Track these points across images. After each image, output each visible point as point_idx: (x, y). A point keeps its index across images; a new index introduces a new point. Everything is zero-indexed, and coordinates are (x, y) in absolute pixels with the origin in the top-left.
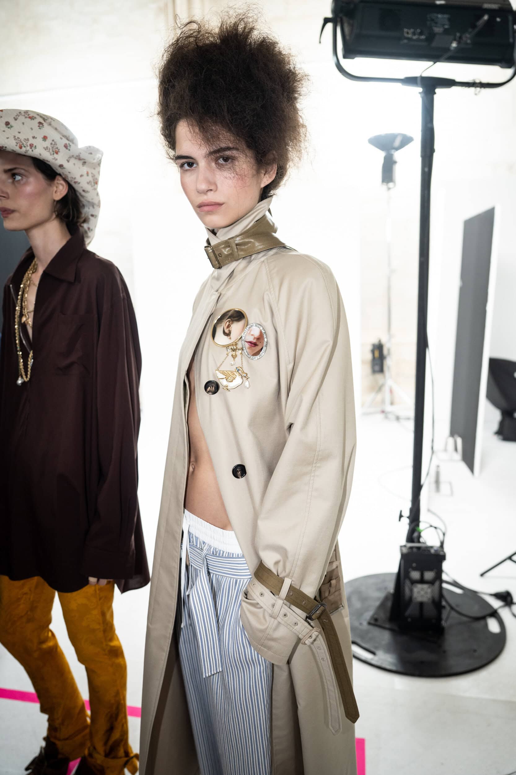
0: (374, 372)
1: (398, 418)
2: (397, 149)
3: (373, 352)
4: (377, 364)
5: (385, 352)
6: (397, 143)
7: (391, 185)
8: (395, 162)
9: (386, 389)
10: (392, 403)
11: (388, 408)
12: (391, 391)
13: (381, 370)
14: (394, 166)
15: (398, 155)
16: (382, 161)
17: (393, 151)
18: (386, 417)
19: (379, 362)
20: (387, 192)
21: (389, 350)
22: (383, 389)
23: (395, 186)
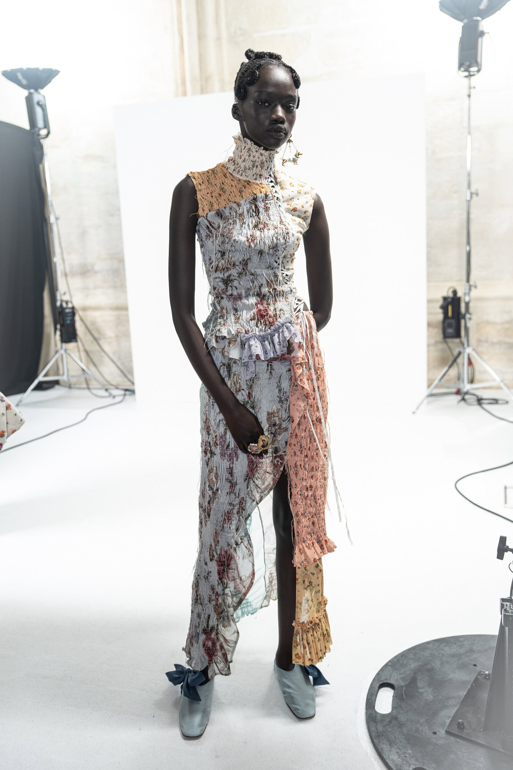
0: (446, 336)
1: (480, 401)
2: (485, 14)
3: (444, 308)
4: (450, 326)
5: (463, 308)
6: (484, 4)
7: (474, 69)
8: (482, 34)
9: (464, 359)
10: (472, 381)
11: (467, 387)
12: (470, 363)
13: (457, 335)
14: (480, 40)
15: (485, 24)
16: (459, 34)
17: (479, 18)
18: (463, 399)
19: (453, 322)
20: (466, 80)
21: (467, 304)
22: (459, 360)
23: (479, 71)
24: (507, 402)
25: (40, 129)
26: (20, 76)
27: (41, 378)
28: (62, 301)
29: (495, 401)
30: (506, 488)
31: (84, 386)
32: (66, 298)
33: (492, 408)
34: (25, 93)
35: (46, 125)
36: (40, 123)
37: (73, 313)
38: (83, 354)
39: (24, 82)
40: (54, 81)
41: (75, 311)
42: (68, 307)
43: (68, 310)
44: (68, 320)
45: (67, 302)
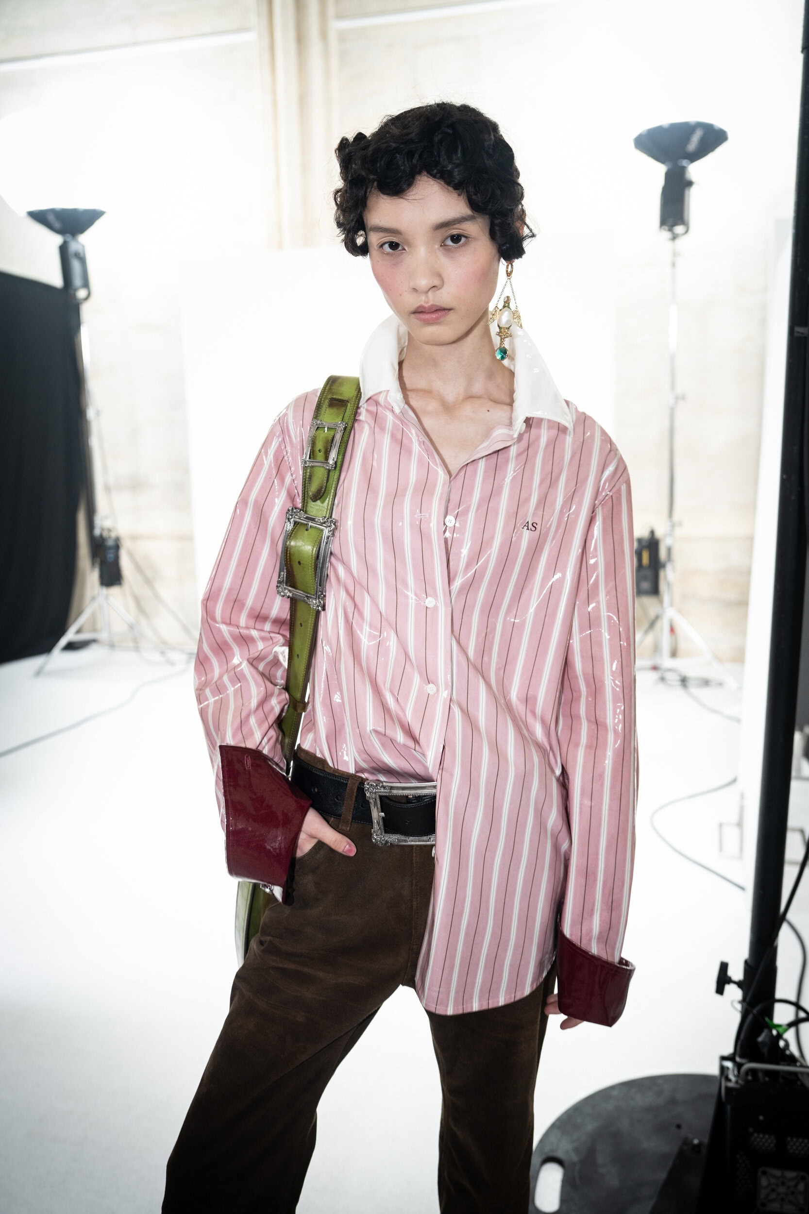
1: (684, 681)
2: (694, 157)
4: (645, 578)
5: (663, 554)
6: (693, 144)
7: (679, 229)
8: (690, 184)
9: (664, 624)
10: (674, 654)
11: (667, 662)
12: (672, 630)
13: (655, 591)
14: (687, 192)
15: (695, 170)
16: (660, 182)
17: (684, 163)
18: (663, 679)
19: (649, 573)
20: (670, 243)
21: (669, 550)
22: (658, 626)
23: (687, 232)
24: (720, 684)
25: (76, 290)
26: (50, 218)
27: (70, 636)
28: (102, 529)
29: (706, 683)
30: (721, 825)
31: (131, 644)
32: (107, 524)
33: (702, 693)
35: (86, 284)
36: (77, 280)
37: (117, 547)
38: (131, 603)
39: (57, 225)
41: (119, 544)
42: (110, 537)
43: (110, 543)
44: (110, 556)
45: (109, 530)
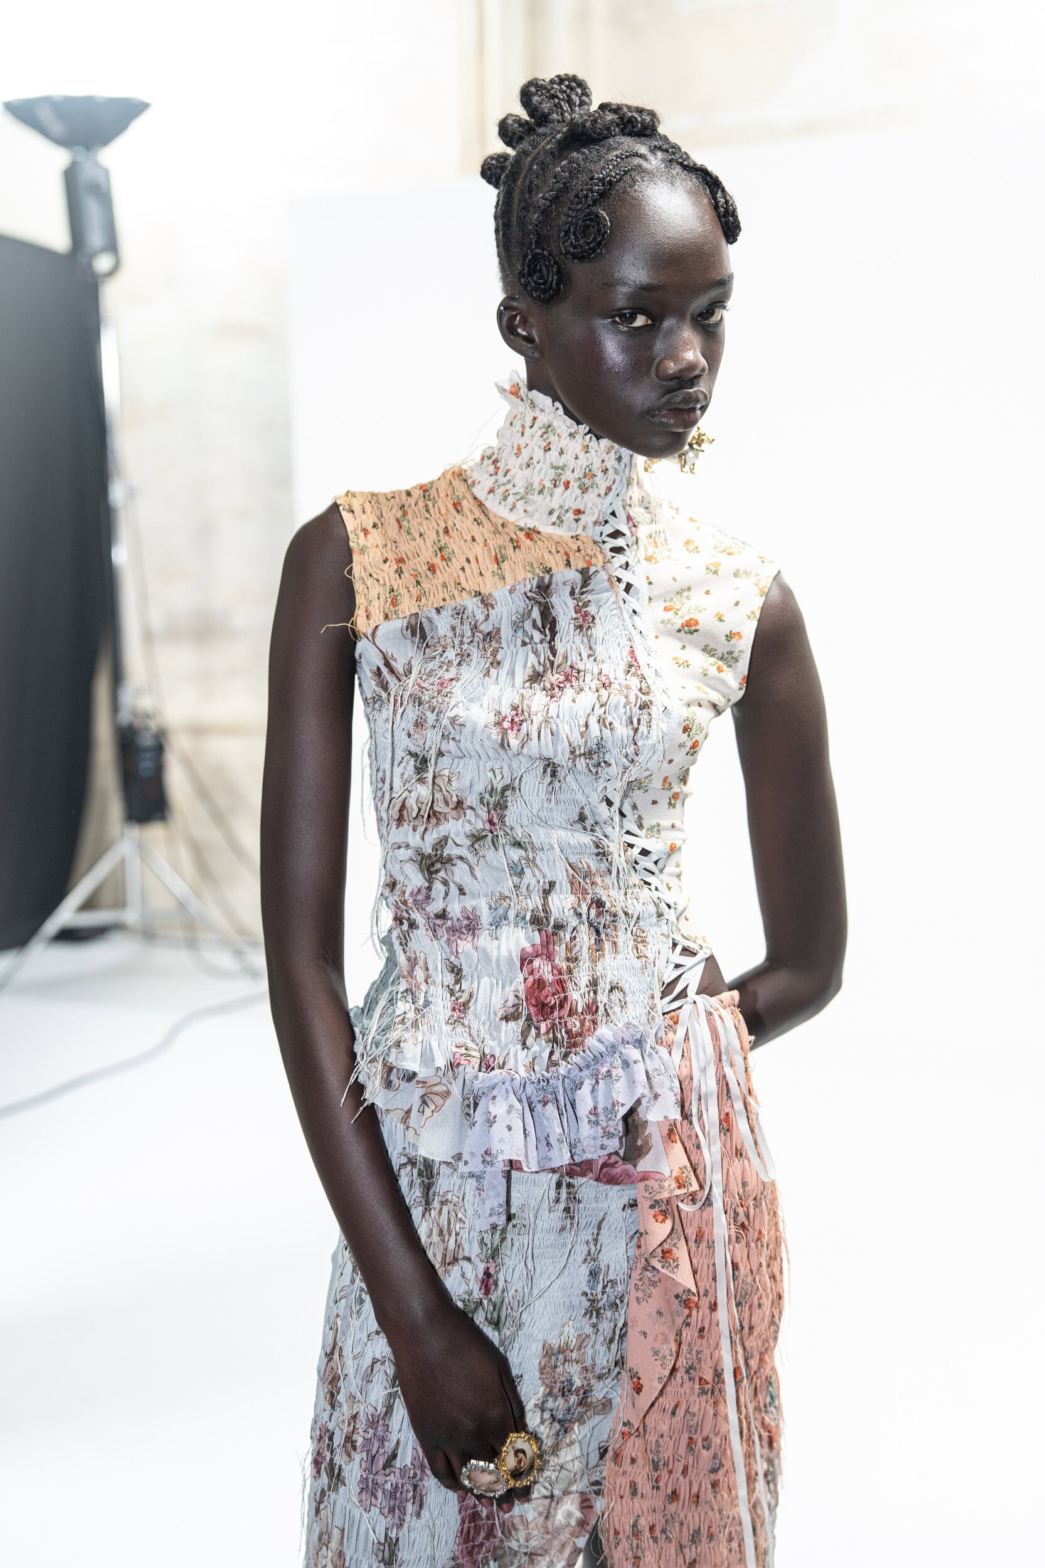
25: (93, 255)
26: (45, 115)
27: (66, 915)
28: (135, 711)
31: (181, 935)
32: (146, 703)
34: (60, 158)
35: (112, 246)
36: (95, 238)
37: (159, 749)
38: (184, 854)
39: (58, 128)
40: (137, 128)
41: (165, 743)
42: (147, 728)
43: (147, 741)
44: (146, 765)
45: (147, 716)
